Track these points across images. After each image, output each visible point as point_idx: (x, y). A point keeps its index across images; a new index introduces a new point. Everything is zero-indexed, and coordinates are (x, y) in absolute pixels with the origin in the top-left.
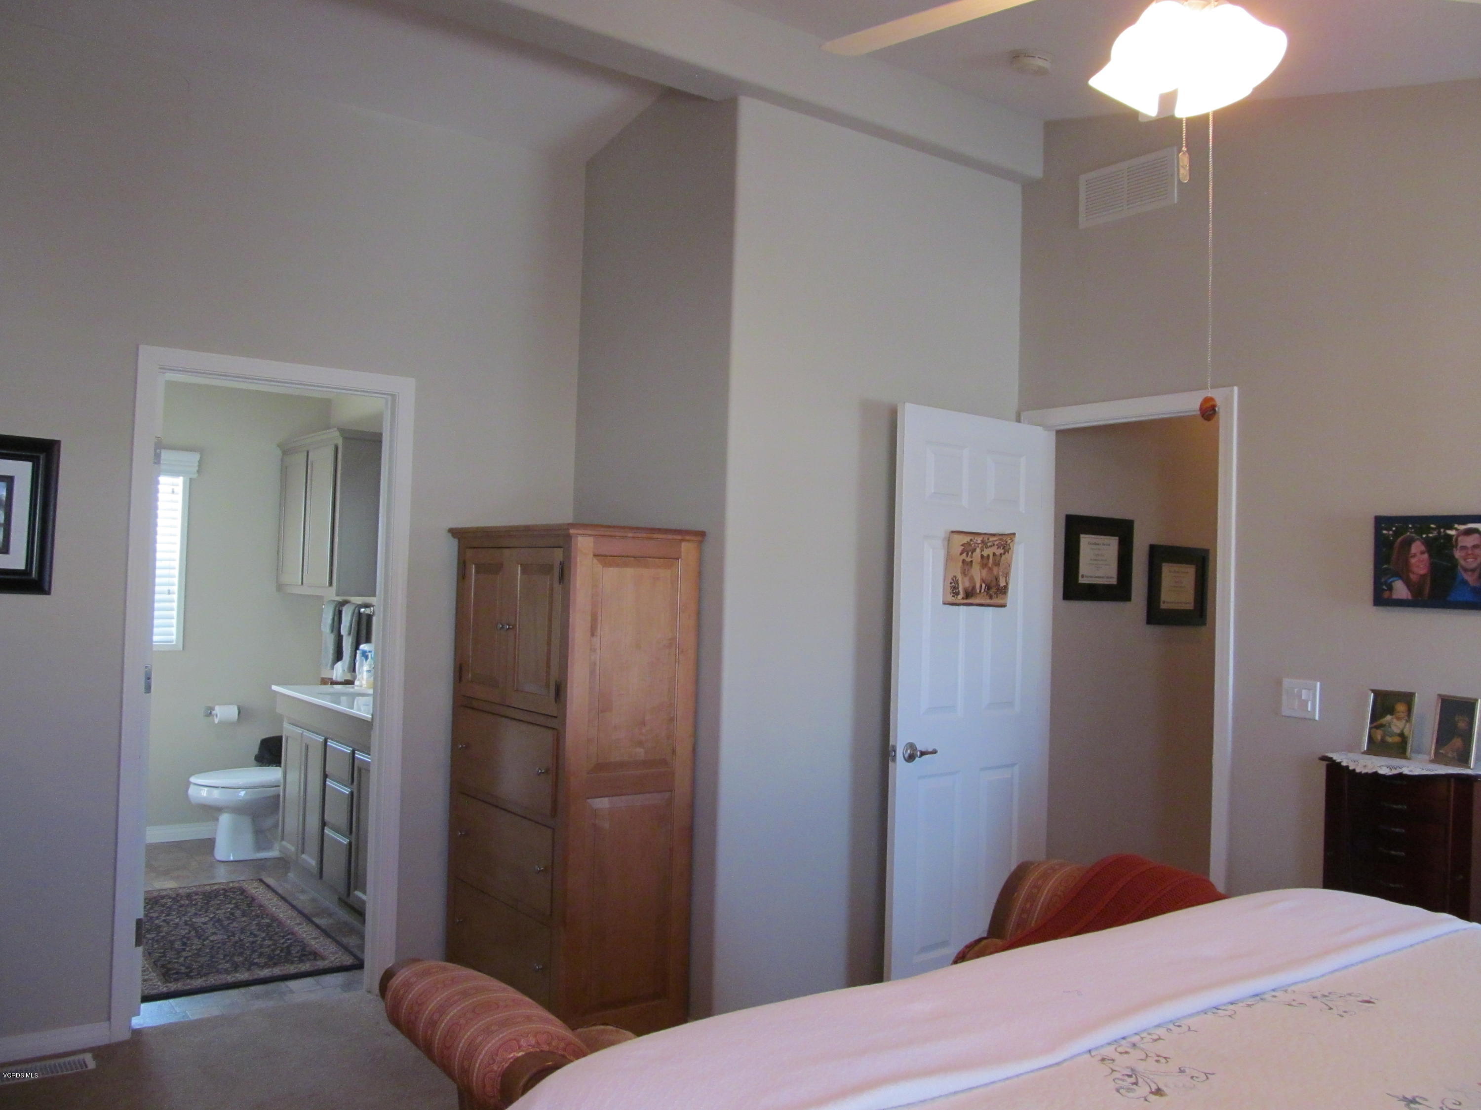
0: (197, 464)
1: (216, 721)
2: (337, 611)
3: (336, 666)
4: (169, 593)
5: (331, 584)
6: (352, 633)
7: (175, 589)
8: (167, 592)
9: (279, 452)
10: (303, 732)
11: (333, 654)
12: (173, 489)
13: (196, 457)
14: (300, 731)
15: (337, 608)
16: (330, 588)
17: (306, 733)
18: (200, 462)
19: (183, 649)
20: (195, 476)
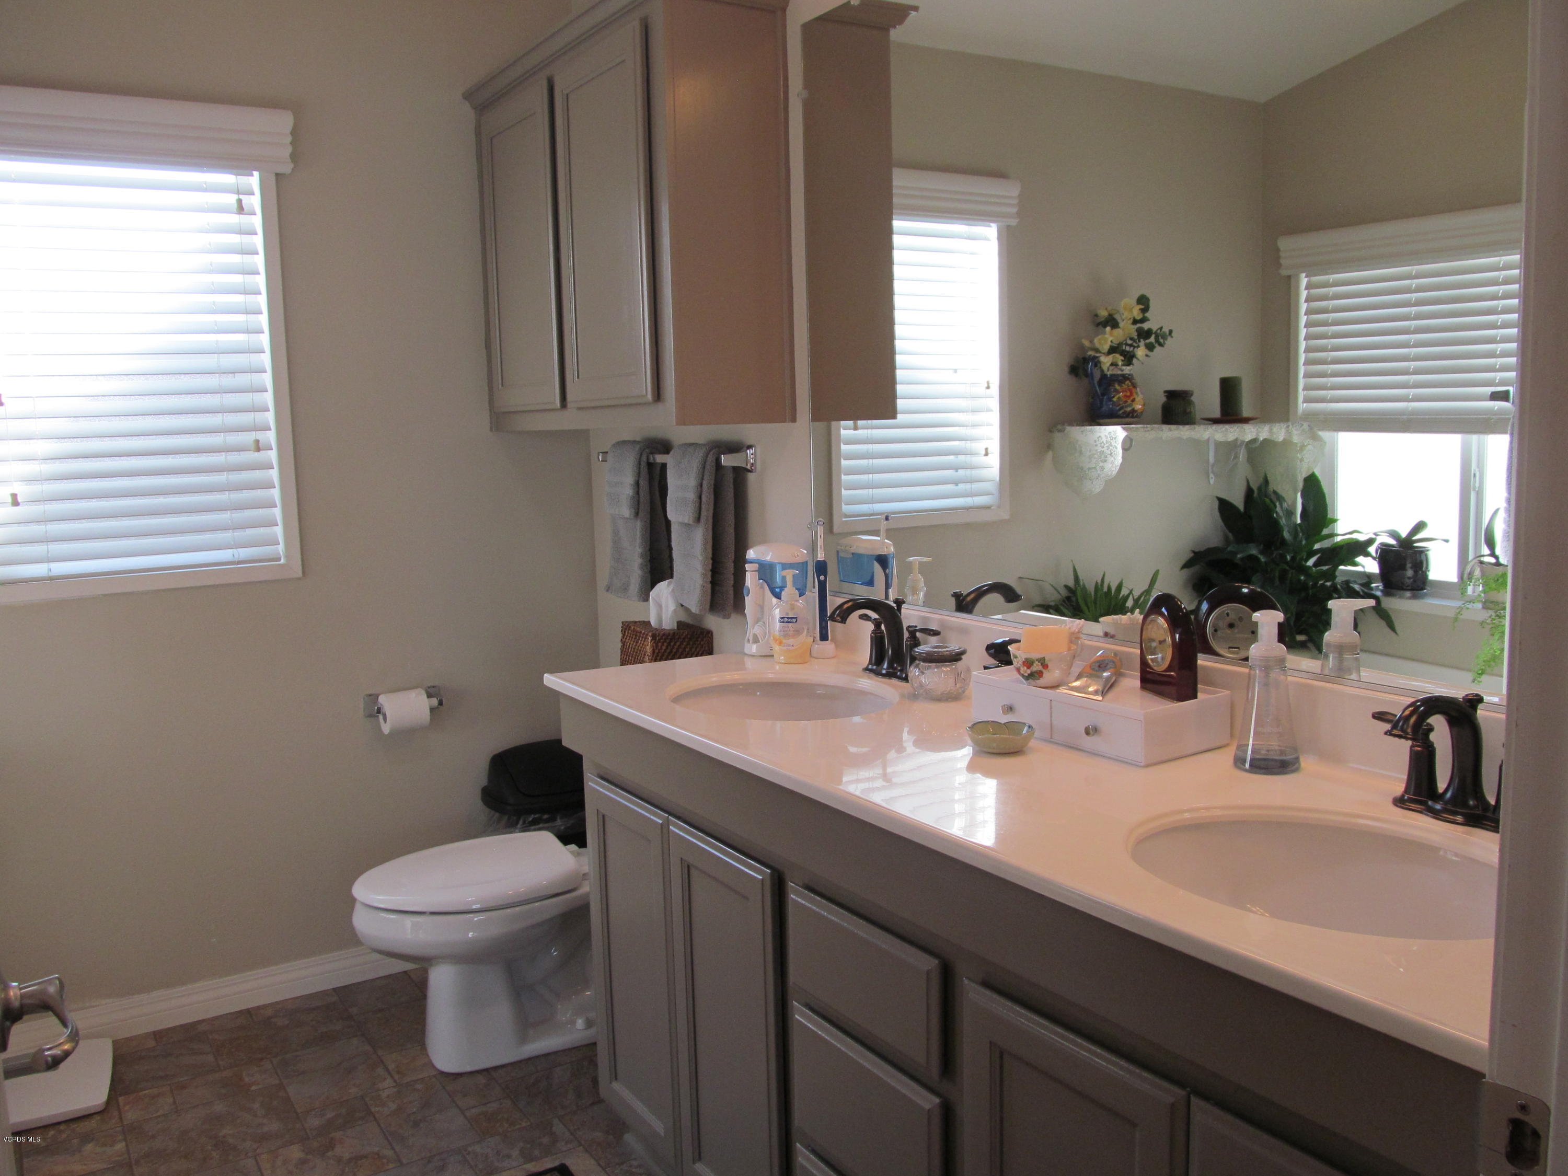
0: (289, 139)
1: (386, 729)
2: (644, 464)
3: (653, 594)
4: (258, 447)
5: (658, 395)
6: (703, 519)
7: (271, 437)
8: (253, 446)
9: (467, 110)
10: (667, 823)
11: (642, 567)
12: (240, 202)
13: (284, 121)
14: (657, 818)
15: (644, 458)
16: (660, 406)
17: (678, 829)
18: (295, 132)
19: (304, 573)
20: (287, 168)
